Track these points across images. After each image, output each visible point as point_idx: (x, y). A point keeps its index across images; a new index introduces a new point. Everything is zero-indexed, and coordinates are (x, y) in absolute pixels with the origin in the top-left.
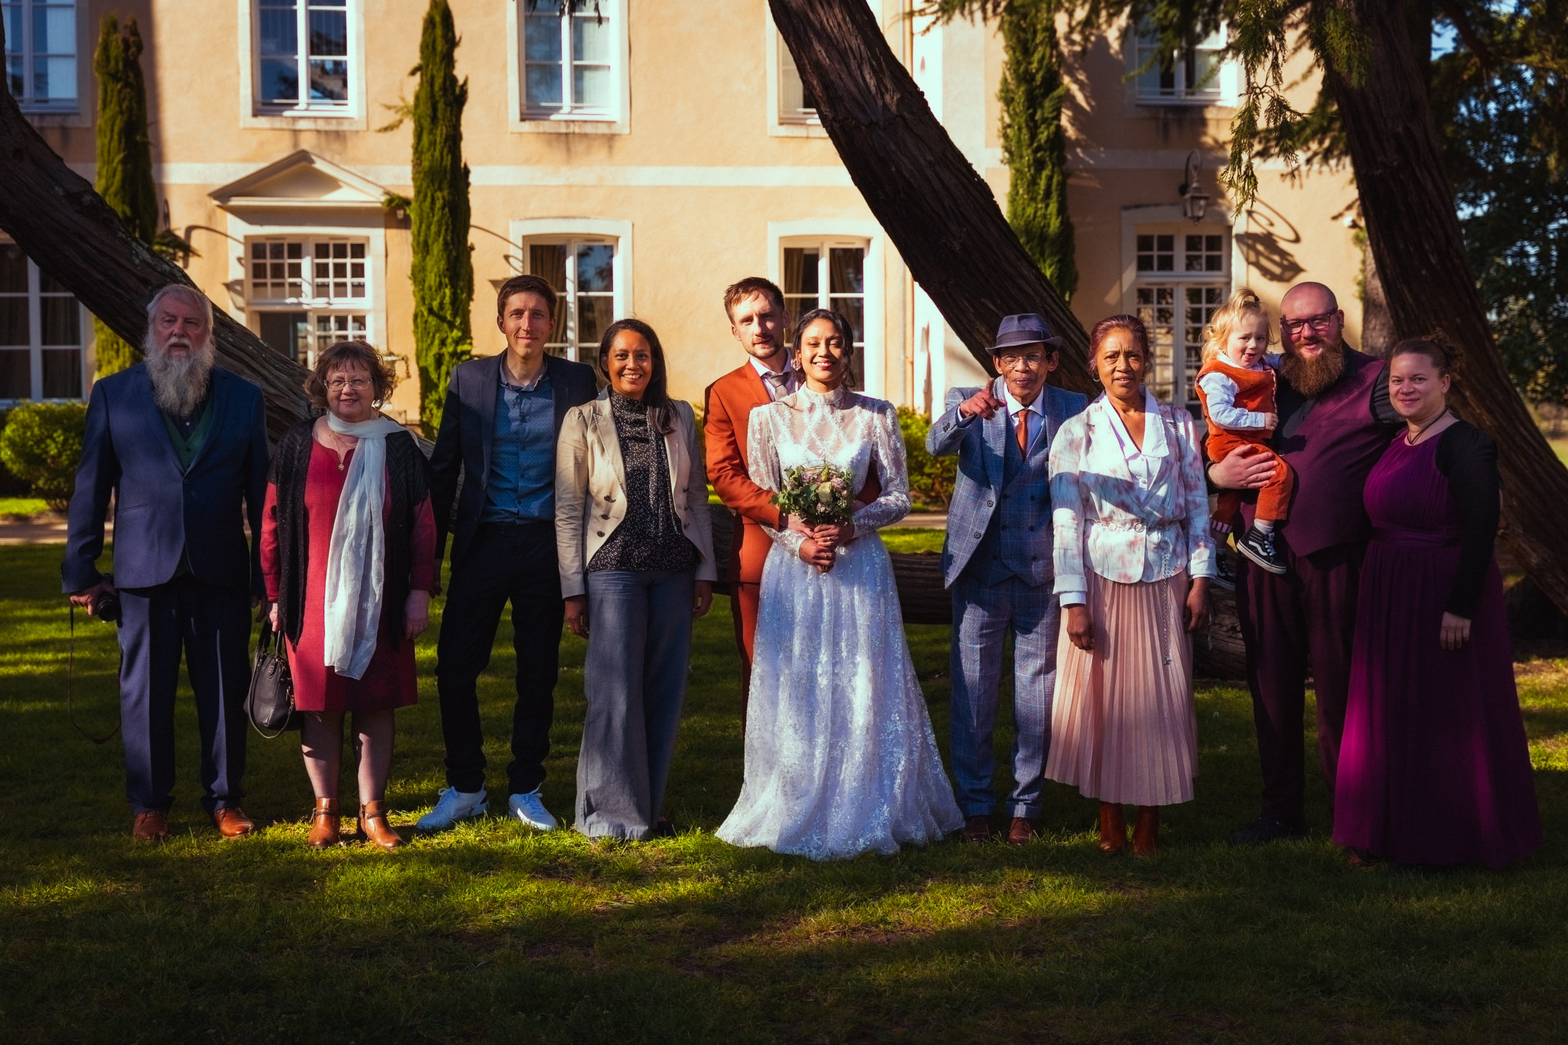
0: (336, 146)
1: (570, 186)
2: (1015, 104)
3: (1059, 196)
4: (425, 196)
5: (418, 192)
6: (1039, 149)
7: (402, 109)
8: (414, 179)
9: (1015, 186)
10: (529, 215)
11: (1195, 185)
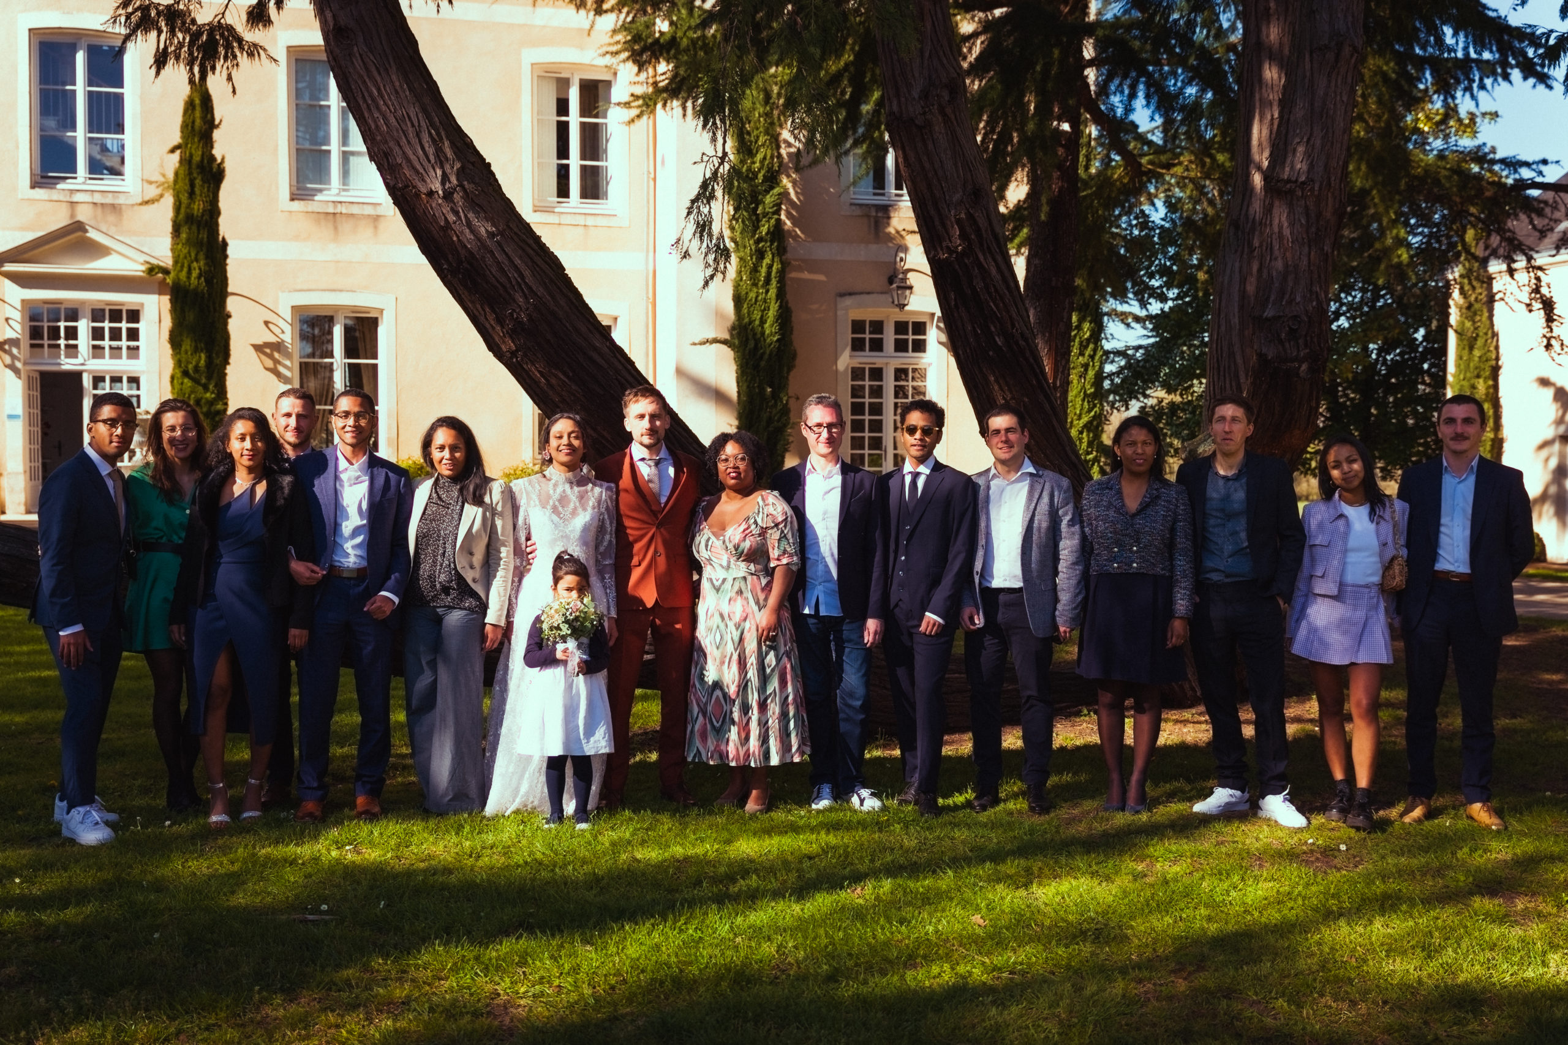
0: (111, 218)
1: (338, 262)
3: (778, 282)
4: (182, 266)
5: (176, 262)
6: (760, 240)
7: (163, 184)
8: (172, 250)
10: (299, 287)
11: (901, 276)
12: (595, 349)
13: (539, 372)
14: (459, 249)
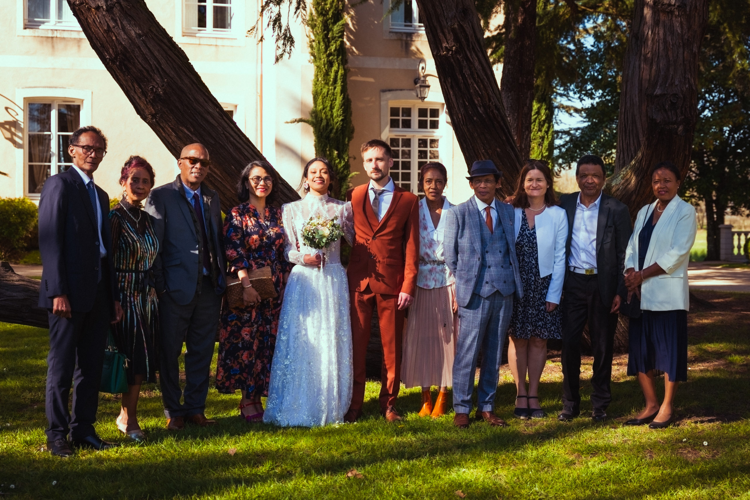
1: (54, 69)
2: (317, 28)
3: (342, 82)
6: (330, 54)
9: (317, 76)
10: (28, 86)
11: (422, 79)
12: (209, 113)
13: (171, 128)
14: (117, 45)
